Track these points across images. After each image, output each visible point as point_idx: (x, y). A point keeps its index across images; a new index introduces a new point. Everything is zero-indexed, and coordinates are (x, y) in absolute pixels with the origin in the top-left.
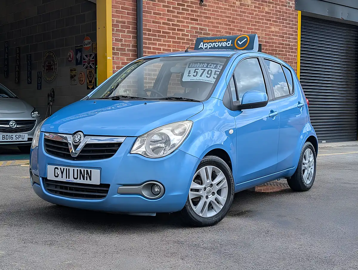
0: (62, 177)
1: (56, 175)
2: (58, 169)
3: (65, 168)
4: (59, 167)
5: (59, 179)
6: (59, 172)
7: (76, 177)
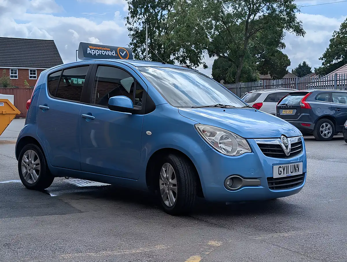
0: (284, 174)
1: (280, 173)
2: (281, 168)
3: (286, 165)
4: (282, 166)
5: (282, 176)
6: (282, 169)
7: (292, 171)
